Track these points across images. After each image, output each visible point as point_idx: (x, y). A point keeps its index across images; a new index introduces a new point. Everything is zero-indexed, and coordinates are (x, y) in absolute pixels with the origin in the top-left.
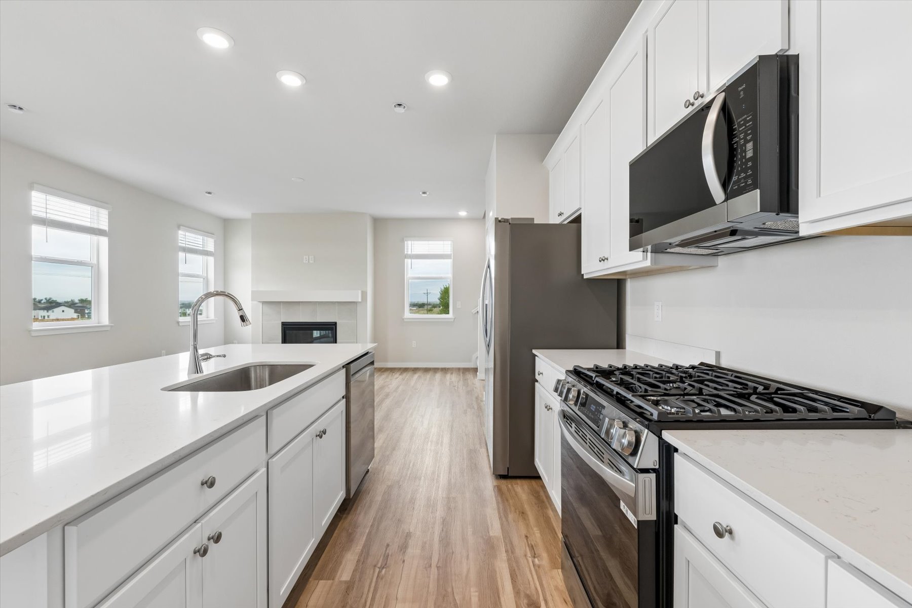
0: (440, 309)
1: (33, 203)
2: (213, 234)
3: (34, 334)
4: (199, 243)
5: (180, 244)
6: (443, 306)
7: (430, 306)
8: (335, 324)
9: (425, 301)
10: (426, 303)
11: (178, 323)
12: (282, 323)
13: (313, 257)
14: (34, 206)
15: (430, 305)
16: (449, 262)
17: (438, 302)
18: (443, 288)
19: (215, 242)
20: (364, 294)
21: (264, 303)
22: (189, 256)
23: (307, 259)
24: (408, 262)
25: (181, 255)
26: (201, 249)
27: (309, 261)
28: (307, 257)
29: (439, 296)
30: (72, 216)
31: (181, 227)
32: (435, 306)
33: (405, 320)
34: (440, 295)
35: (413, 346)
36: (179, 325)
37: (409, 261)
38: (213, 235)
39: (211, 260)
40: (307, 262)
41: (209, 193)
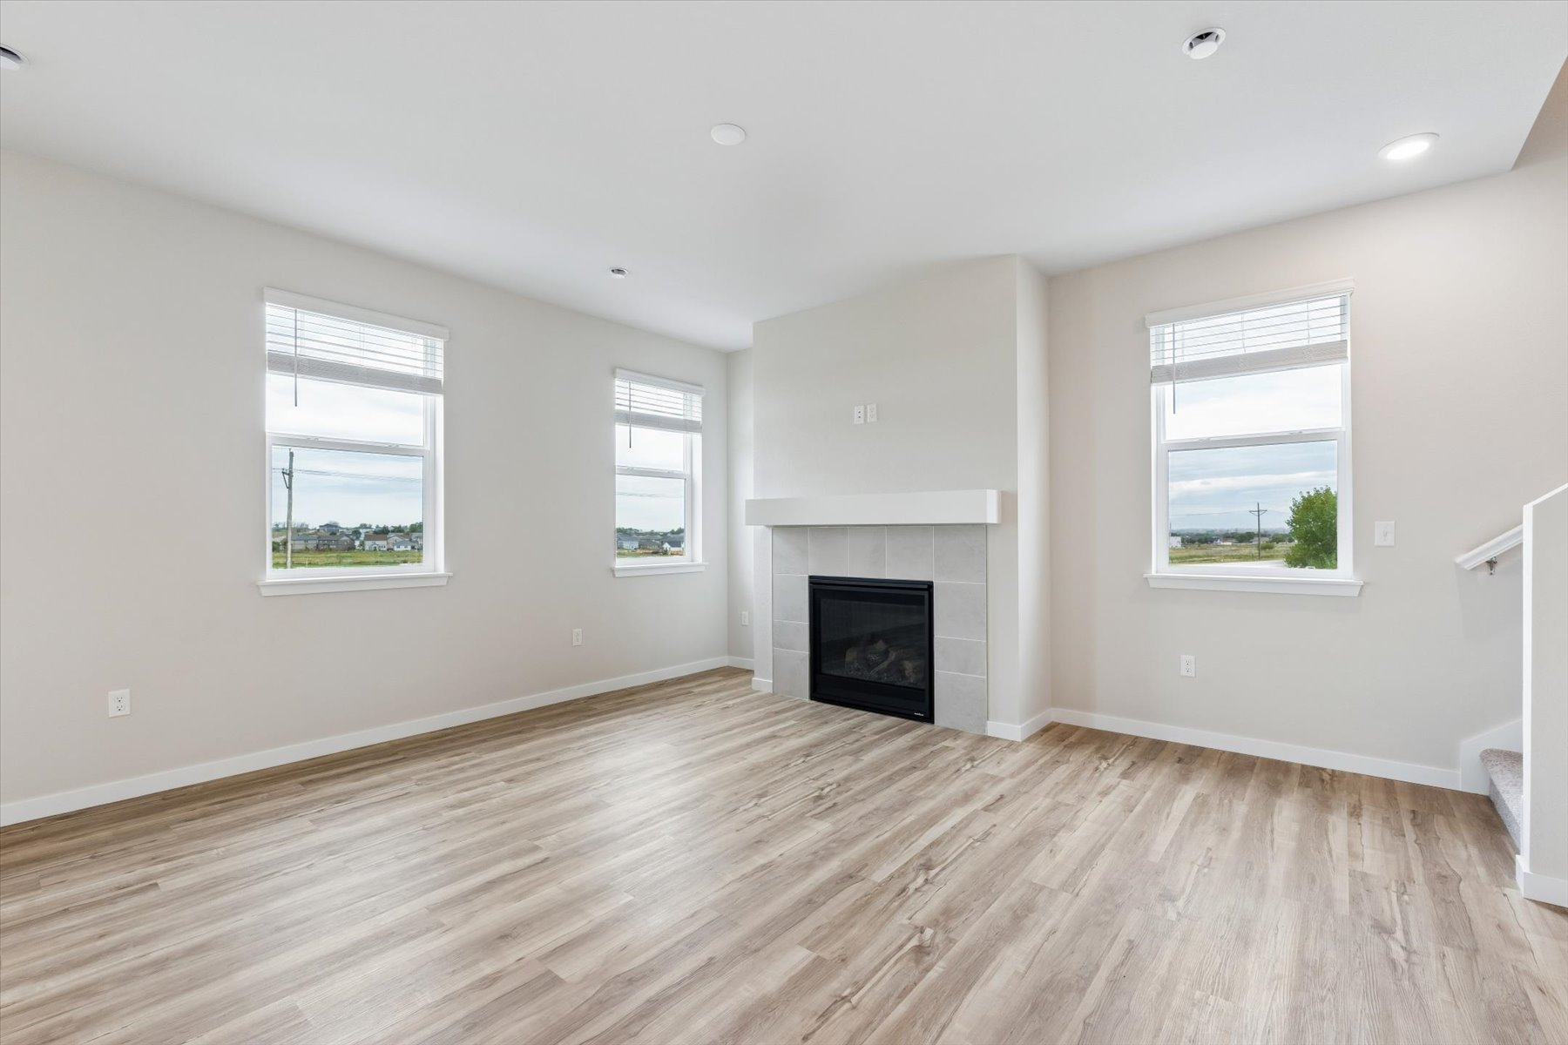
0: (1293, 544)
1: (268, 328)
2: (700, 385)
3: (265, 592)
4: (677, 406)
5: (617, 407)
6: (1299, 539)
7: (1267, 539)
8: (929, 587)
9: (1254, 528)
10: (1256, 531)
11: (613, 571)
12: (811, 577)
13: (874, 406)
14: (269, 332)
15: (1264, 535)
16: (1336, 375)
17: (1287, 529)
18: (1299, 499)
19: (704, 402)
20: (1008, 503)
21: (776, 528)
22: (638, 431)
23: (862, 415)
24: (1161, 391)
25: (621, 430)
26: (682, 417)
27: (865, 420)
28: (862, 407)
29: (1289, 515)
30: (356, 352)
31: (618, 370)
32: (1278, 538)
33: (1153, 584)
34: (1291, 513)
35: (1184, 672)
36: (614, 575)
37: (1168, 388)
38: (699, 388)
39: (697, 438)
40: (862, 421)
41: (619, 271)
